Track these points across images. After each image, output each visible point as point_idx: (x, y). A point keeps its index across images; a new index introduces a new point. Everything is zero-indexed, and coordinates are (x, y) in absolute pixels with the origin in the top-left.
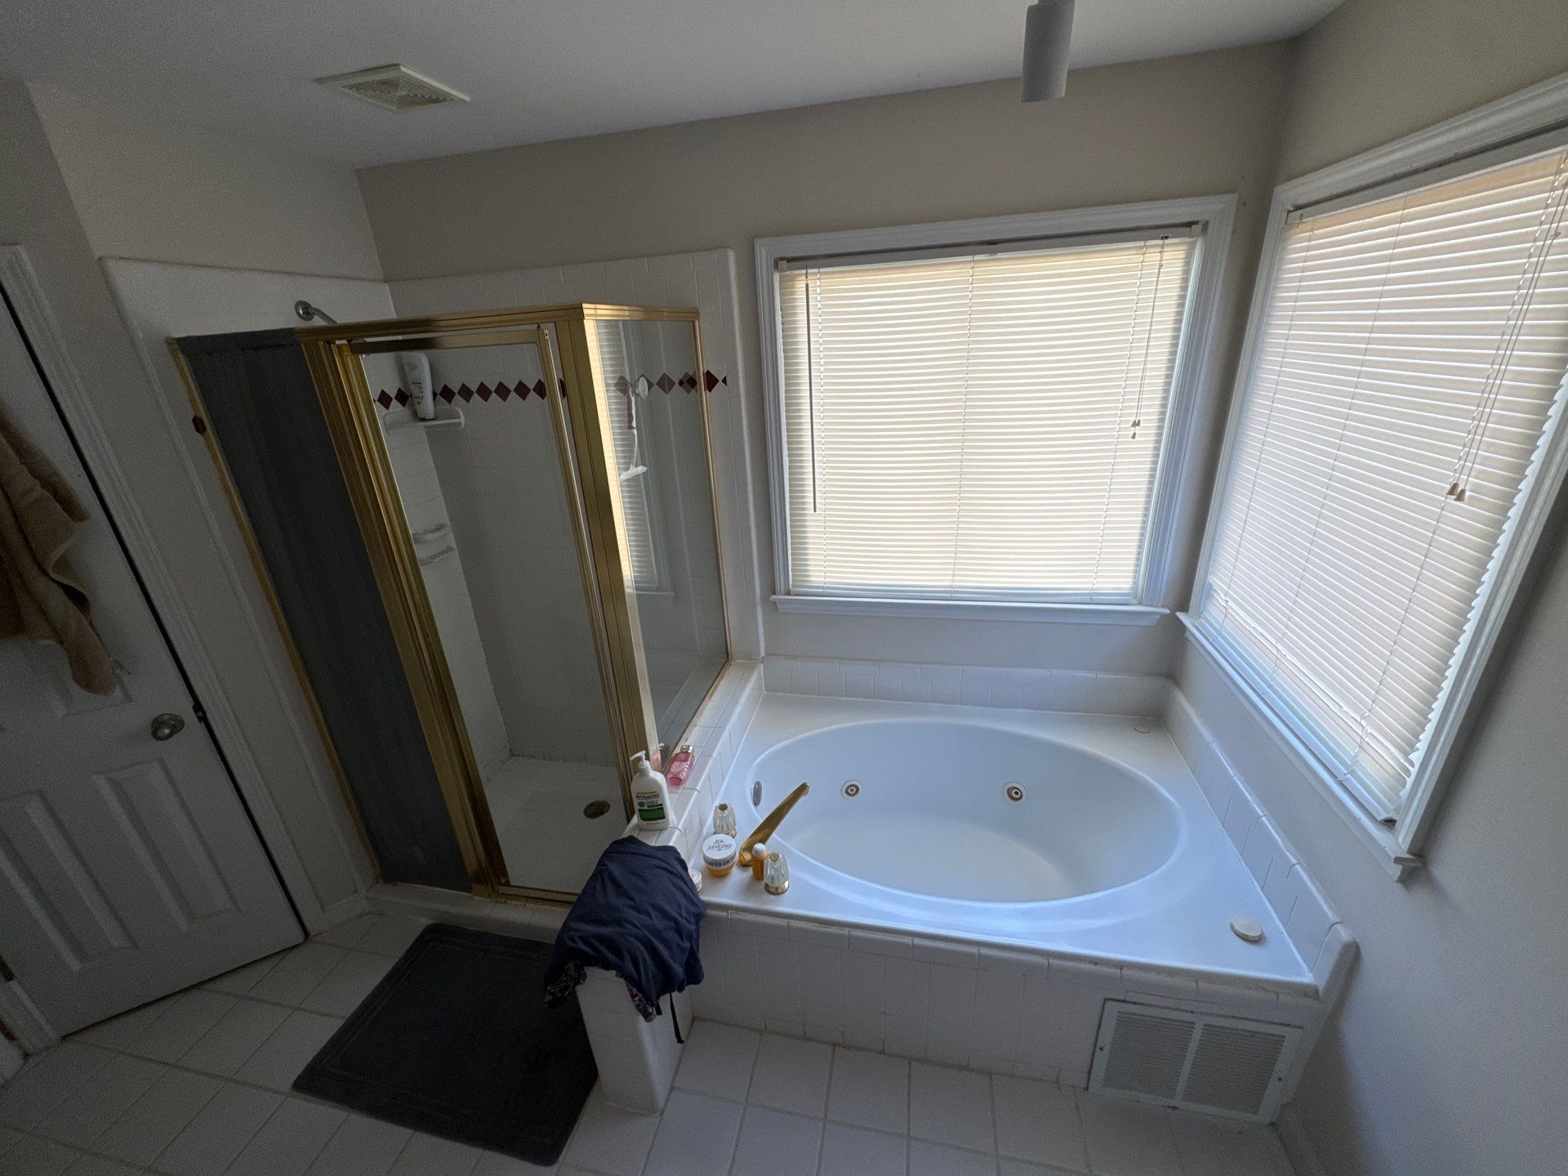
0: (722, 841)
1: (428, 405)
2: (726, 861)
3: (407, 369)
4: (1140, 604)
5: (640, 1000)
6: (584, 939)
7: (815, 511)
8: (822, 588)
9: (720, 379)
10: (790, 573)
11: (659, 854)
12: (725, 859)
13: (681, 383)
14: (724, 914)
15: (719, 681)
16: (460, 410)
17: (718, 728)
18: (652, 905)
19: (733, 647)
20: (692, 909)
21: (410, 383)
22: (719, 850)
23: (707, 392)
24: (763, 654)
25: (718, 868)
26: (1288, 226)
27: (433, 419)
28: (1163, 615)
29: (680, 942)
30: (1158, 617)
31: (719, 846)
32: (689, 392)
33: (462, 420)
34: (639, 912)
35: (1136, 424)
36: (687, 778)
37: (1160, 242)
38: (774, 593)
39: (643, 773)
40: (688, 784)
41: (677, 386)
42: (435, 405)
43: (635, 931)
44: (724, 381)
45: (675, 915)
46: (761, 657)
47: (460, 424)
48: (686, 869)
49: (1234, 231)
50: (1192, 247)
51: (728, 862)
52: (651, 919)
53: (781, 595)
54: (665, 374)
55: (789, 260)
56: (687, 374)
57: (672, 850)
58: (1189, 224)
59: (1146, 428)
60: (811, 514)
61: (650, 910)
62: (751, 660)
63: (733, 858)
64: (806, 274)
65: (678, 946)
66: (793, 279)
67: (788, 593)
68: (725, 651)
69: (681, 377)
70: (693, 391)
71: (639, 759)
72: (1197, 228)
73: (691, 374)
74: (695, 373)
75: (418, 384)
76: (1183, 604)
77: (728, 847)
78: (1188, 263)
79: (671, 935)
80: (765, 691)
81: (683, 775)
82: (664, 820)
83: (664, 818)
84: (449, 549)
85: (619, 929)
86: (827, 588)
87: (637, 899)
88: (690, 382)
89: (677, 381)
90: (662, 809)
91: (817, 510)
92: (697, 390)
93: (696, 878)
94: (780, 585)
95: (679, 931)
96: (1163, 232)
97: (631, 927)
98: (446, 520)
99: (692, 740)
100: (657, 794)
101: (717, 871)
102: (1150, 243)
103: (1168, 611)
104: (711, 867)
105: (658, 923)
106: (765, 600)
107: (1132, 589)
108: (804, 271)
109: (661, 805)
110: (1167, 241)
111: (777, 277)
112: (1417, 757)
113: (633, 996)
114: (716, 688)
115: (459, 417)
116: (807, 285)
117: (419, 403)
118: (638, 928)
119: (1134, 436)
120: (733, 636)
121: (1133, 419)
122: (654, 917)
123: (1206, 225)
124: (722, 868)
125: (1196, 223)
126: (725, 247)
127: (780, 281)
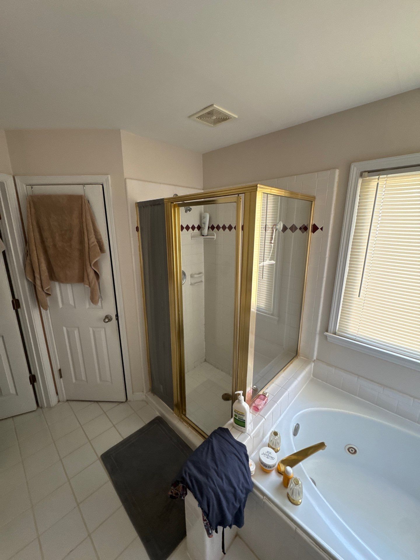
0: (270, 453)
1: (206, 231)
2: (270, 467)
3: (202, 218)
5: (207, 524)
6: (190, 476)
7: (359, 296)
8: (356, 336)
9: (320, 228)
10: (338, 324)
11: (237, 446)
12: (269, 465)
13: (300, 229)
14: (261, 496)
15: (290, 364)
16: (215, 234)
17: (284, 388)
18: (225, 475)
19: (300, 350)
20: (246, 485)
21: (202, 223)
22: (268, 458)
23: (312, 233)
24: (315, 358)
25: (265, 468)
27: (207, 236)
29: (234, 502)
31: (268, 455)
32: (303, 233)
33: (215, 237)
34: (218, 475)
36: (261, 409)
38: (327, 331)
39: (240, 402)
40: (261, 413)
41: (298, 230)
42: (208, 231)
43: (213, 486)
44: (322, 229)
45: (235, 485)
46: (313, 360)
47: (214, 238)
48: (248, 461)
51: (271, 467)
52: (223, 483)
53: (330, 333)
54: (294, 224)
55: (369, 172)
56: (304, 225)
57: (243, 447)
60: (357, 298)
61: (224, 477)
62: (308, 360)
63: (274, 466)
64: (379, 178)
65: (233, 504)
66: (370, 181)
67: (335, 334)
68: (296, 350)
69: (301, 226)
70: (305, 232)
71: (239, 394)
73: (306, 225)
74: (308, 225)
75: (204, 223)
77: (272, 458)
79: (231, 496)
80: (312, 376)
81: (260, 407)
82: (244, 428)
83: (245, 427)
84: (201, 281)
85: (206, 481)
86: (358, 337)
87: (219, 467)
88: (305, 229)
89: (298, 227)
90: (245, 422)
91: (360, 296)
92: (307, 233)
93: (252, 468)
94: (331, 328)
95: (235, 495)
97: (212, 483)
98: (203, 271)
99: (269, 390)
100: (243, 414)
101: (264, 469)
104: (262, 465)
105: (226, 486)
106: (321, 333)
108: (378, 177)
109: (245, 420)
111: (360, 181)
113: (204, 520)
114: (288, 367)
115: (214, 236)
116: (378, 184)
117: (203, 230)
118: (215, 486)
120: (302, 344)
122: (224, 482)
124: (267, 469)
126: (335, 168)
127: (362, 182)
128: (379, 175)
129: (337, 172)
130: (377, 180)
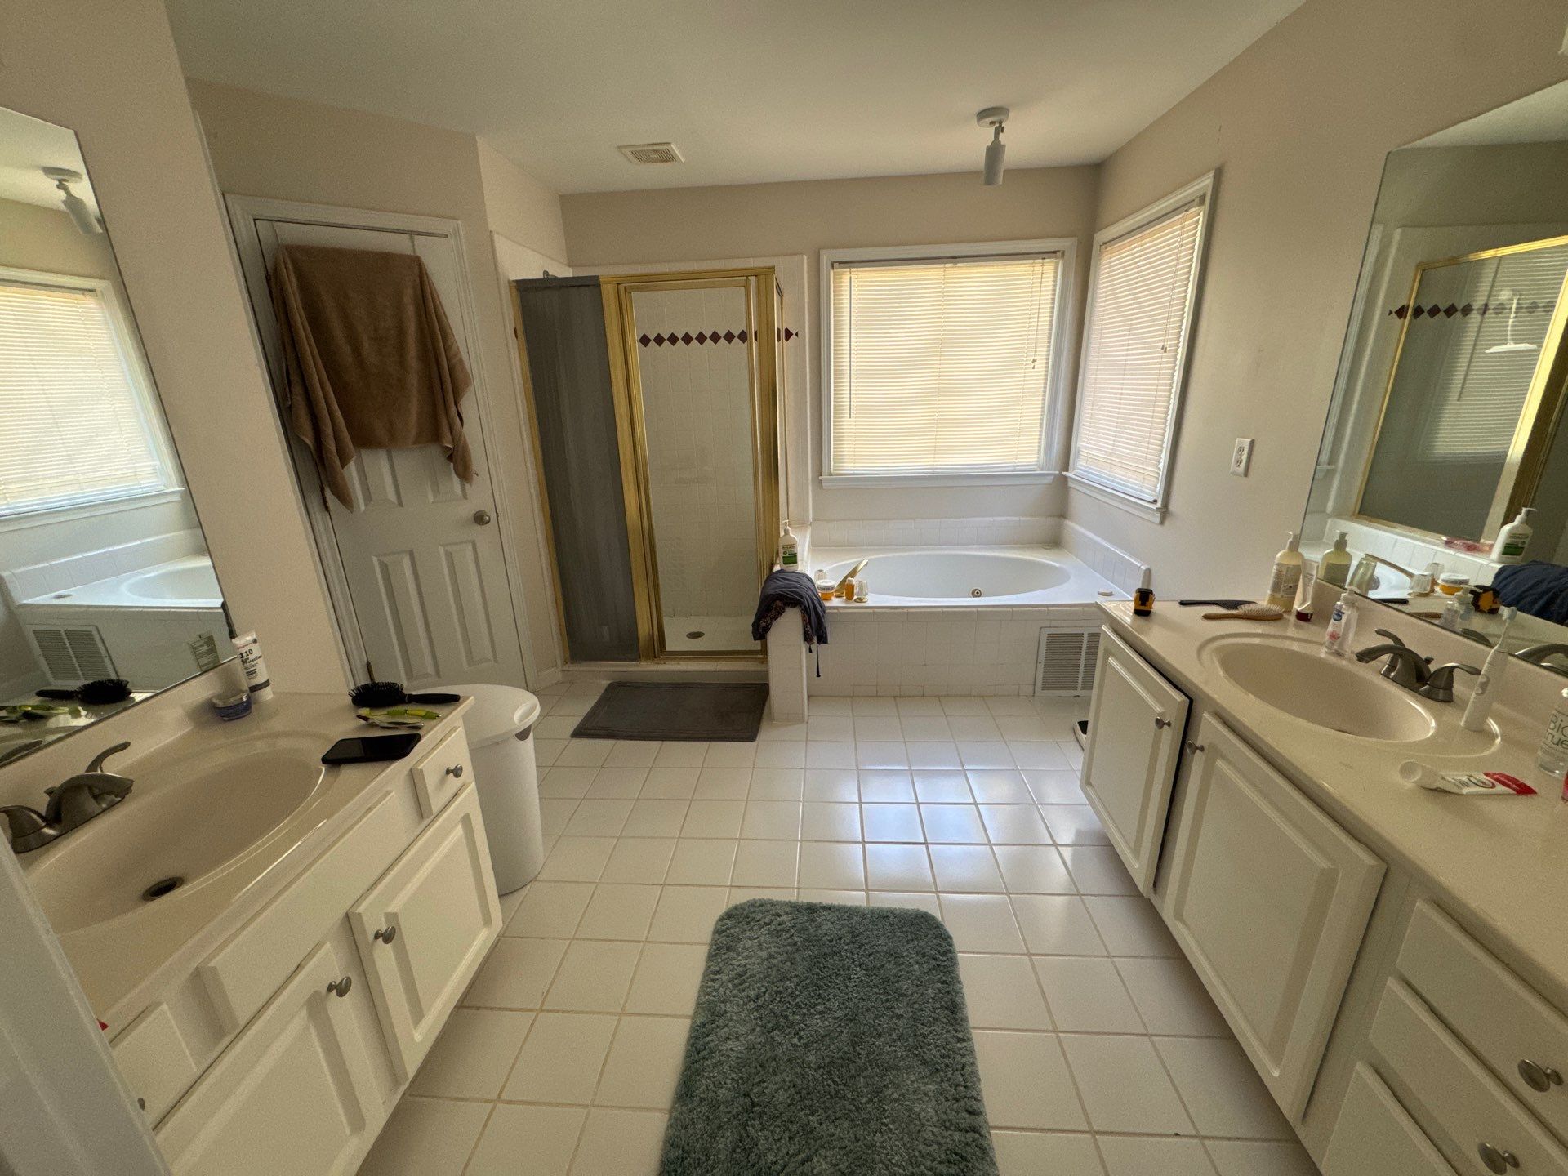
2: (835, 588)
4: (1042, 470)
8: (852, 470)
9: (794, 334)
10: (832, 462)
22: (830, 581)
24: (811, 518)
25: (830, 590)
26: (1101, 253)
28: (1055, 475)
30: (1052, 477)
31: (829, 579)
35: (1034, 361)
37: (1041, 261)
38: (821, 475)
44: (797, 334)
46: (809, 523)
48: (814, 586)
49: (1077, 256)
50: (1057, 264)
53: (824, 475)
55: (840, 263)
58: (1055, 252)
59: (1040, 363)
60: (849, 421)
62: (803, 525)
66: (842, 274)
67: (831, 475)
72: (1059, 254)
76: (1066, 466)
77: (834, 580)
78: (1056, 272)
80: (811, 547)
86: (857, 469)
90: (796, 556)
91: (851, 417)
93: (819, 591)
94: (825, 470)
96: (1044, 256)
102: (1036, 261)
103: (1057, 472)
104: (827, 589)
106: (815, 480)
107: (1037, 461)
108: (849, 270)
110: (1045, 261)
111: (832, 272)
112: (1161, 466)
116: (851, 278)
119: (1034, 368)
121: (1032, 358)
123: (1063, 253)
124: (832, 590)
125: (1058, 251)
126: (802, 254)
127: (834, 275)
128: (850, 267)
129: (805, 257)
130: (848, 273)
